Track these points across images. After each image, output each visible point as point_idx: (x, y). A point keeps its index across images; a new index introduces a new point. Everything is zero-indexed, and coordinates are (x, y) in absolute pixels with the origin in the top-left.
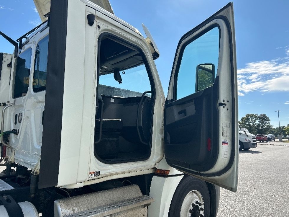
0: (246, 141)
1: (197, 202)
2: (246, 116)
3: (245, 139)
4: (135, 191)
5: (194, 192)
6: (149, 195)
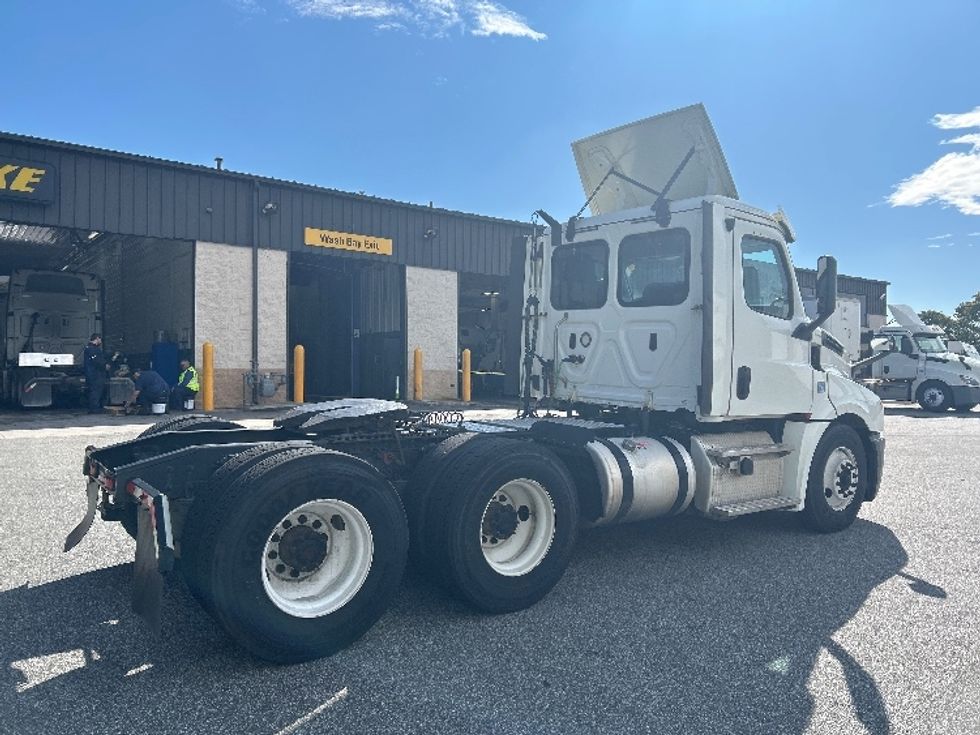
0: (963, 383)
1: (848, 464)
2: (974, 299)
3: (961, 376)
4: (764, 438)
5: (844, 451)
6: (781, 442)
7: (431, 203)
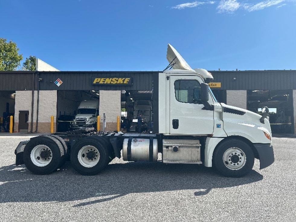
1: (236, 153)
4: (196, 142)
5: (237, 149)
7: (237, 69)
